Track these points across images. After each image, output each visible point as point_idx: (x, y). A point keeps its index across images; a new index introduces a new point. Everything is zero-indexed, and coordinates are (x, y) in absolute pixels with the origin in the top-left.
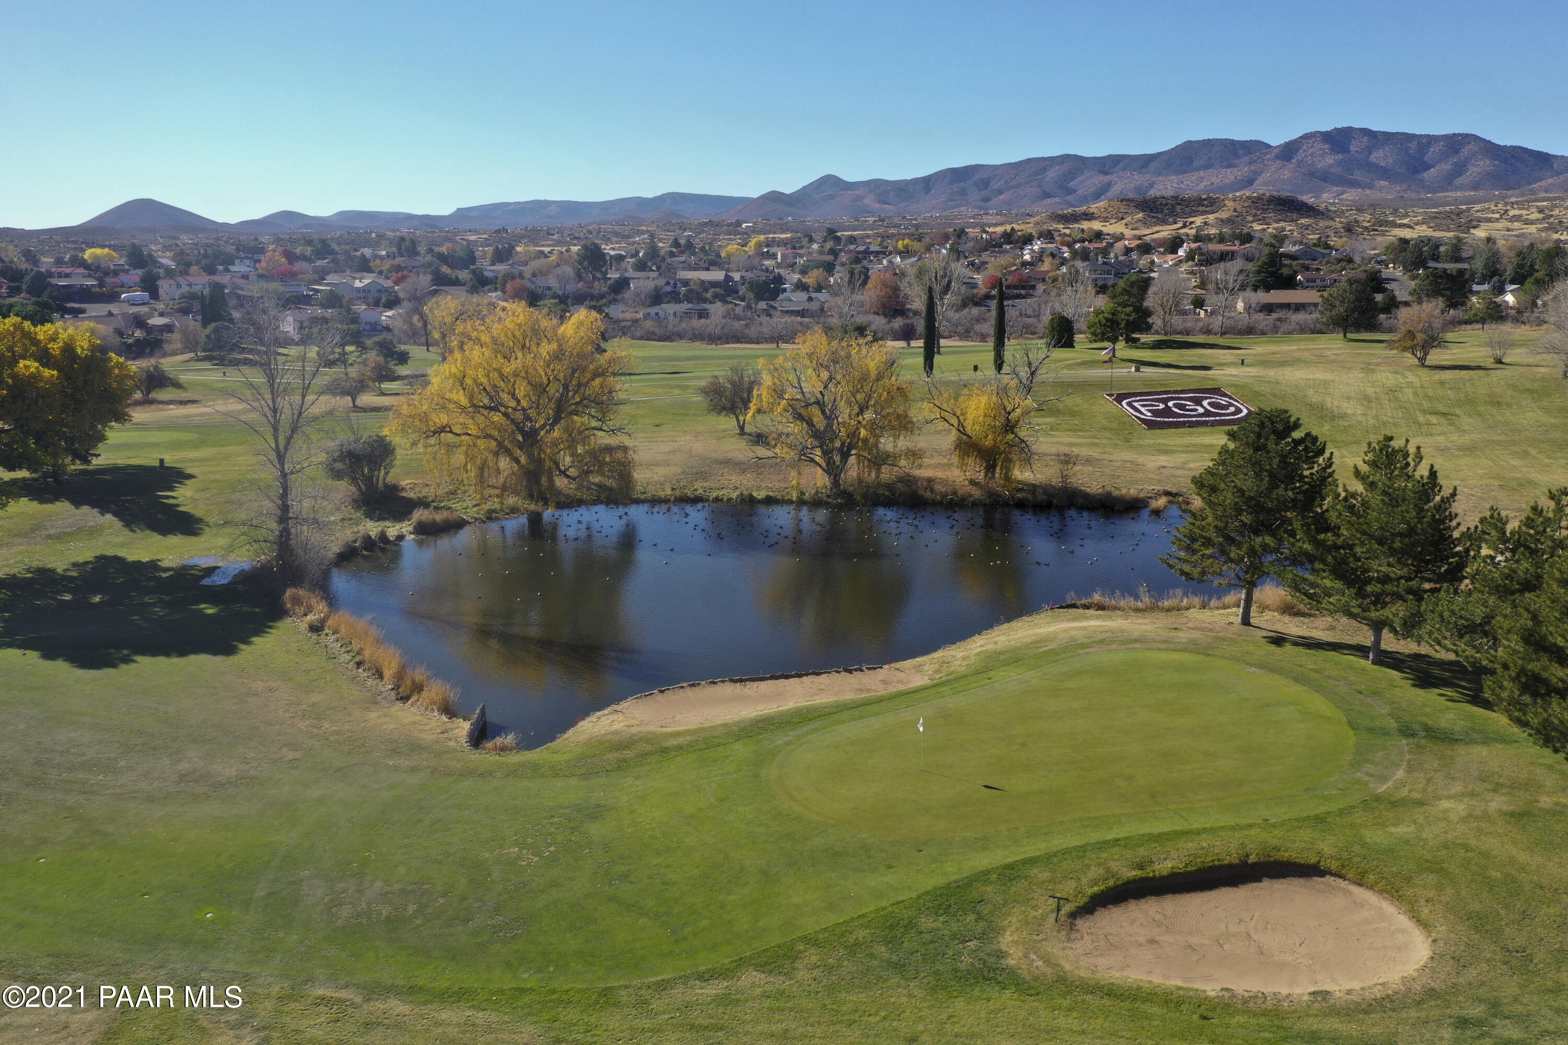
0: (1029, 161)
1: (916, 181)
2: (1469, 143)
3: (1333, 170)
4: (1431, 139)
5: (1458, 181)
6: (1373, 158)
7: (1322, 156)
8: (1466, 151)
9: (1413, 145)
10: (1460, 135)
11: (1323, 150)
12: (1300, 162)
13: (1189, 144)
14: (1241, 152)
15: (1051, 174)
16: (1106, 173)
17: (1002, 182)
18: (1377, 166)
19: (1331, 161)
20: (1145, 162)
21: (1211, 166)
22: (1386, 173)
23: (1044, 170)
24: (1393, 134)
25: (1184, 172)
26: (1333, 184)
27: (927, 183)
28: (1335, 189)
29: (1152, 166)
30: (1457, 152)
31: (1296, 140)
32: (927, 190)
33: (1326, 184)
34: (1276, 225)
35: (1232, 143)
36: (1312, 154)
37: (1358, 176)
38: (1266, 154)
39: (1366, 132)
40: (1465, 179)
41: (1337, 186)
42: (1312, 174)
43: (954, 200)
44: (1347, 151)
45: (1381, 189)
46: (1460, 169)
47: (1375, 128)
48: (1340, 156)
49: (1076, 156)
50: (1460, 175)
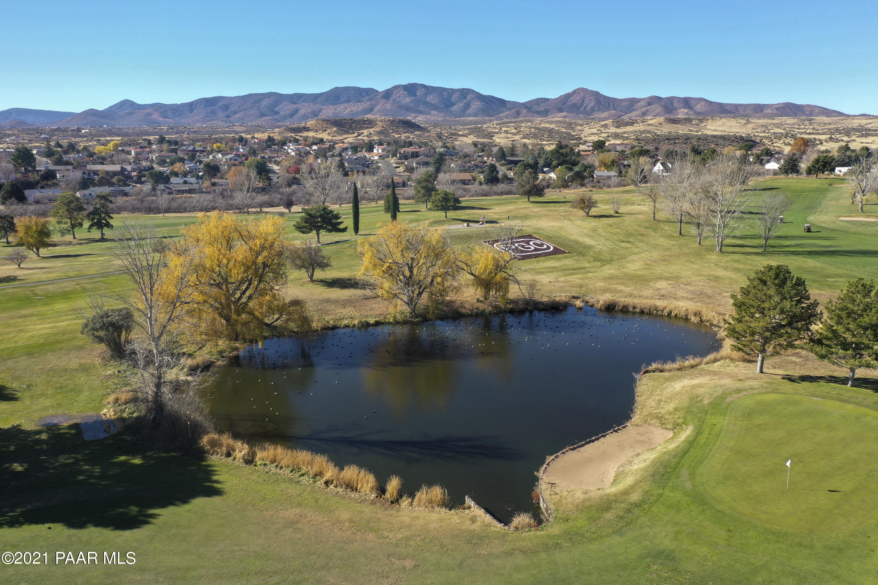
0: (250, 95)
1: (183, 105)
2: (470, 93)
3: (410, 105)
4: (453, 91)
5: (468, 112)
6: (428, 99)
7: (404, 97)
8: (469, 97)
9: (445, 93)
10: (466, 89)
11: (404, 94)
12: (394, 100)
13: (337, 89)
14: (364, 94)
15: (264, 103)
16: (295, 103)
17: (236, 107)
18: (430, 104)
19: (409, 100)
20: (314, 98)
21: (350, 101)
22: (435, 107)
23: (260, 101)
24: (436, 87)
25: (336, 104)
26: (411, 112)
27: (191, 106)
28: (413, 115)
29: (319, 100)
30: (465, 97)
31: (390, 89)
32: (191, 111)
33: (408, 112)
34: (404, 135)
35: (359, 89)
36: (399, 96)
37: (422, 108)
38: (376, 95)
39: (423, 86)
40: (470, 111)
41: (414, 113)
42: (401, 107)
43: (209, 117)
44: (416, 95)
45: (434, 115)
46: (467, 106)
47: (427, 84)
48: (413, 98)
49: (276, 93)
50: (468, 109)
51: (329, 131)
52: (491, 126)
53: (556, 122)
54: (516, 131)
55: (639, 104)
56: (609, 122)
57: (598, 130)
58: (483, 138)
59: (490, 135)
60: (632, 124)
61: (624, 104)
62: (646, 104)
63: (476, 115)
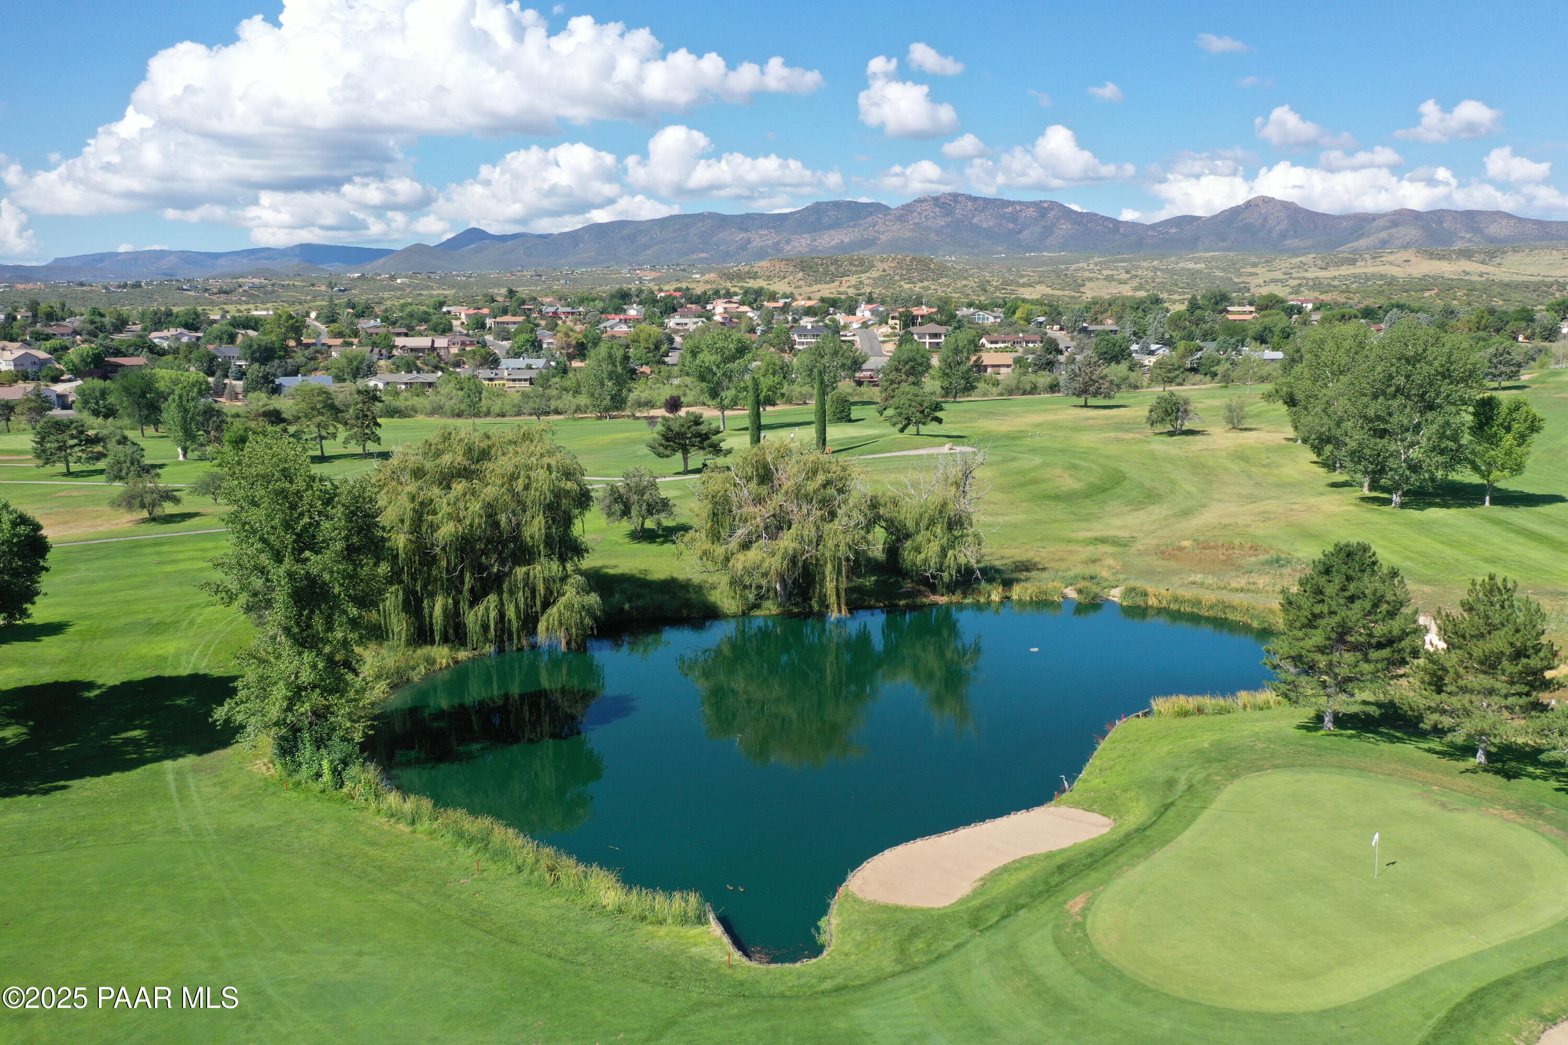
1: (562, 236)
5: (1048, 242)
6: (977, 221)
7: (935, 218)
8: (1051, 215)
9: (1008, 210)
10: (1048, 202)
11: (936, 213)
12: (917, 224)
13: (820, 204)
15: (694, 230)
17: (648, 238)
18: (980, 228)
21: (839, 225)
24: (991, 199)
25: (816, 231)
29: (787, 224)
30: (1045, 216)
31: (911, 203)
32: (576, 244)
35: (857, 204)
36: (925, 216)
38: (885, 215)
39: (969, 197)
40: (1051, 240)
44: (955, 214)
46: (1047, 231)
47: (977, 194)
48: (949, 219)
49: (716, 214)
50: (1048, 237)
51: (791, 278)
52: (1084, 267)
53: (1206, 261)
54: (1128, 276)
55: (1375, 224)
56: (1308, 259)
57: (1285, 274)
58: (1063, 289)
59: (1078, 286)
60: (1353, 262)
61: (1345, 224)
62: (1388, 224)
63: (1062, 249)
